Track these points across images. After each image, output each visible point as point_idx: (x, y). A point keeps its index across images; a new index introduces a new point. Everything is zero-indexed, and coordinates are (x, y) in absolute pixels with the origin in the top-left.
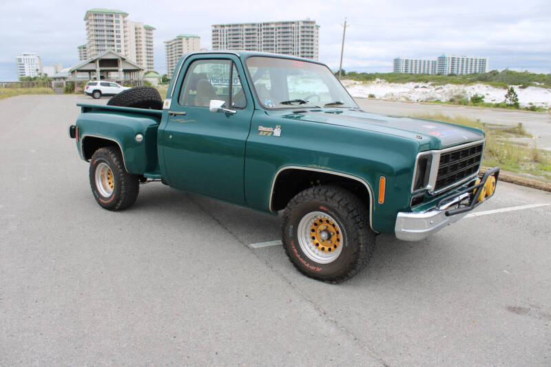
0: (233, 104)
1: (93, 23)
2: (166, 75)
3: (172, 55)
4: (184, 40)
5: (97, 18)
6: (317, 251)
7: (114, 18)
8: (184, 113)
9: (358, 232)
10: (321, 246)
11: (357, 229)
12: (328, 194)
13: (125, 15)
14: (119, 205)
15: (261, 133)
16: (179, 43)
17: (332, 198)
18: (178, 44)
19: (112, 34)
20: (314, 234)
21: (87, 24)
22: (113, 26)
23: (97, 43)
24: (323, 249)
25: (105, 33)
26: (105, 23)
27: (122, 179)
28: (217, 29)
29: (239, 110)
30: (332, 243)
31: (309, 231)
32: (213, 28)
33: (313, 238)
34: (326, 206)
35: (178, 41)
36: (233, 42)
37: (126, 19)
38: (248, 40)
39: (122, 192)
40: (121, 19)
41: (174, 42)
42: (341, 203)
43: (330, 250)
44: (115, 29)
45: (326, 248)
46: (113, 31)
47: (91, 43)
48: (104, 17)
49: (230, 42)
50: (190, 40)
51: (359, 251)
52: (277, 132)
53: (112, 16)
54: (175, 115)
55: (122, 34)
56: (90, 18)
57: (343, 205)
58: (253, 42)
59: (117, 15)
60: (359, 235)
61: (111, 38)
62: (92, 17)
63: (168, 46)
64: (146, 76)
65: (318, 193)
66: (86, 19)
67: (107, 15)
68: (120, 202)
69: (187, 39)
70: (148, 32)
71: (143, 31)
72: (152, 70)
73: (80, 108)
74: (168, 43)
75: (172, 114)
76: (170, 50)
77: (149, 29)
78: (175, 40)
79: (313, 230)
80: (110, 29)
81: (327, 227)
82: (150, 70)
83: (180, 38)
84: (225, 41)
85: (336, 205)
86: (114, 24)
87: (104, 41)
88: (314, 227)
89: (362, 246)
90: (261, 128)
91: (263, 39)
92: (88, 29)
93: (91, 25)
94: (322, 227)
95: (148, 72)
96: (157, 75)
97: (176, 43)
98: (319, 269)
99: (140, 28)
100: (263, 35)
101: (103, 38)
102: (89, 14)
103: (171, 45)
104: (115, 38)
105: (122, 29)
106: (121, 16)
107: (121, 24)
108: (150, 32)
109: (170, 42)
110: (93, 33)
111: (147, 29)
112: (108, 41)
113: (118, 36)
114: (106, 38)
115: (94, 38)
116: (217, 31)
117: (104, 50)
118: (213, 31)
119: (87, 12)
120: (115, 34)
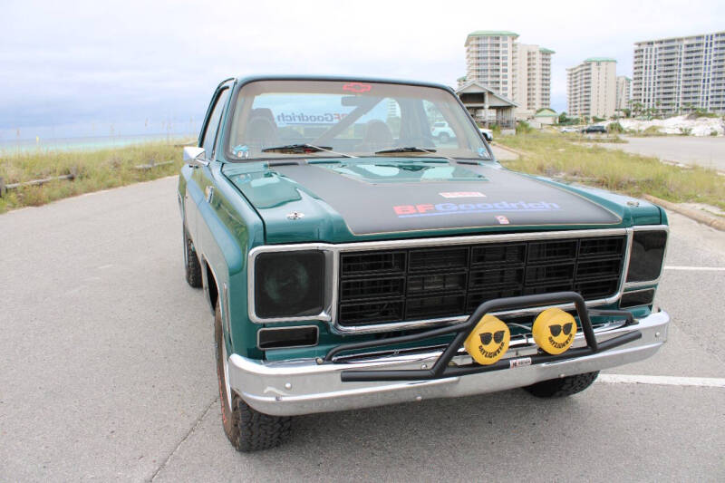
1: (474, 49)
2: (564, 114)
3: (576, 86)
4: (593, 66)
5: (480, 42)
7: (501, 42)
13: (515, 36)
16: (586, 70)
18: (584, 72)
19: (497, 67)
21: (468, 51)
23: (478, 74)
25: (489, 61)
26: (489, 48)
28: (641, 47)
32: (637, 47)
35: (584, 68)
36: (665, 66)
37: (515, 41)
40: (509, 42)
41: (580, 69)
44: (501, 55)
46: (498, 58)
47: (471, 74)
48: (489, 41)
49: (660, 66)
50: (603, 65)
53: (498, 38)
55: (509, 61)
56: (471, 43)
59: (505, 36)
61: (495, 67)
62: (474, 42)
63: (571, 75)
64: (539, 114)
66: (467, 44)
67: (492, 38)
69: (598, 64)
70: (544, 56)
71: (538, 56)
72: (547, 106)
74: (572, 70)
76: (573, 80)
77: (546, 54)
78: (582, 66)
80: (494, 55)
82: (544, 107)
83: (589, 64)
84: (653, 65)
86: (501, 49)
92: (468, 57)
93: (473, 52)
95: (541, 110)
96: (552, 113)
97: (582, 71)
99: (534, 53)
101: (485, 67)
102: (470, 38)
103: (576, 73)
104: (501, 67)
105: (509, 55)
106: (509, 39)
107: (509, 49)
108: (547, 57)
109: (575, 69)
110: (474, 61)
111: (543, 54)
112: (492, 70)
113: (505, 64)
114: (489, 67)
115: (474, 67)
116: (642, 50)
117: (487, 83)
118: (636, 52)
119: (469, 35)
120: (501, 61)
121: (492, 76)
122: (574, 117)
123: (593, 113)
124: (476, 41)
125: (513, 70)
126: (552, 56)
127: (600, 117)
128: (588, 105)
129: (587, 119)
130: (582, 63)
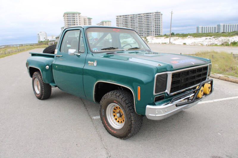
0: (80, 51)
1: (66, 18)
4: (104, 23)
5: (68, 15)
6: (116, 122)
7: (75, 15)
8: (61, 56)
9: (131, 115)
10: (118, 120)
11: (130, 113)
12: (117, 95)
13: (79, 14)
14: (42, 97)
15: (89, 65)
17: (118, 96)
18: (102, 25)
20: (114, 114)
21: (64, 18)
22: (74, 19)
23: (68, 26)
24: (119, 121)
25: (72, 21)
26: (71, 17)
27: (43, 86)
28: (118, 17)
29: (81, 54)
30: (122, 118)
31: (112, 112)
32: (117, 17)
33: (114, 116)
34: (116, 101)
35: (102, 23)
36: (125, 23)
37: (80, 15)
38: (132, 22)
39: (43, 92)
40: (78, 15)
41: (100, 24)
42: (122, 99)
43: (121, 122)
45: (120, 121)
46: (75, 21)
47: (66, 26)
48: (71, 15)
49: (124, 23)
50: (107, 22)
51: (131, 124)
52: (95, 64)
53: (74, 14)
54: (59, 57)
56: (65, 16)
57: (123, 100)
58: (134, 22)
59: (76, 13)
60: (131, 116)
62: (66, 15)
65: (113, 94)
66: (64, 16)
68: (43, 96)
69: (106, 22)
70: (89, 20)
71: (87, 20)
73: (31, 54)
75: (57, 56)
78: (101, 23)
79: (114, 112)
80: (73, 19)
81: (120, 111)
84: (122, 23)
85: (120, 100)
86: (75, 18)
87: (71, 25)
88: (114, 111)
89: (133, 122)
90: (89, 62)
91: (138, 21)
92: (64, 20)
93: (66, 19)
94: (118, 111)
98: (115, 132)
99: (86, 19)
100: (138, 19)
102: (65, 14)
105: (78, 20)
106: (78, 14)
107: (78, 18)
110: (67, 22)
112: (73, 25)
113: (77, 23)
115: (67, 24)
116: (118, 18)
118: (117, 19)
125: (80, 22)
126: (91, 20)
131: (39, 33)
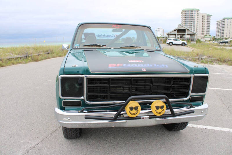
1: (184, 15)
2: (214, 37)
3: (219, 27)
4: (226, 20)
5: (186, 12)
7: (193, 12)
13: (198, 10)
16: (223, 21)
18: (222, 22)
19: (192, 21)
21: (182, 15)
23: (185, 23)
25: (189, 19)
26: (189, 14)
35: (222, 21)
37: (198, 12)
40: (196, 12)
41: (221, 21)
44: (193, 17)
46: (192, 18)
47: (183, 23)
48: (189, 12)
50: (229, 20)
53: (192, 11)
55: (196, 19)
56: (183, 13)
59: (195, 10)
61: (191, 21)
62: (184, 12)
63: (218, 23)
64: (206, 37)
66: (182, 13)
67: (190, 11)
69: (228, 19)
70: (208, 17)
71: (206, 17)
72: (209, 34)
74: (218, 22)
76: (218, 25)
77: (209, 16)
78: (221, 20)
80: (191, 17)
82: (207, 34)
83: (224, 19)
86: (193, 15)
87: (188, 22)
92: (182, 17)
93: (183, 16)
95: (206, 35)
96: (210, 37)
97: (221, 22)
99: (205, 16)
101: (188, 21)
102: (183, 11)
103: (219, 23)
104: (193, 21)
105: (196, 17)
106: (196, 11)
107: (196, 15)
108: (209, 17)
109: (219, 21)
110: (184, 19)
111: (208, 16)
112: (190, 22)
114: (189, 21)
115: (184, 21)
117: (188, 26)
119: (182, 10)
120: (193, 19)
121: (190, 24)
122: (218, 38)
123: (225, 37)
124: (185, 12)
125: (197, 22)
126: (211, 17)
127: (227, 38)
128: (223, 34)
129: (223, 39)
130: (222, 19)
131: (157, 29)
